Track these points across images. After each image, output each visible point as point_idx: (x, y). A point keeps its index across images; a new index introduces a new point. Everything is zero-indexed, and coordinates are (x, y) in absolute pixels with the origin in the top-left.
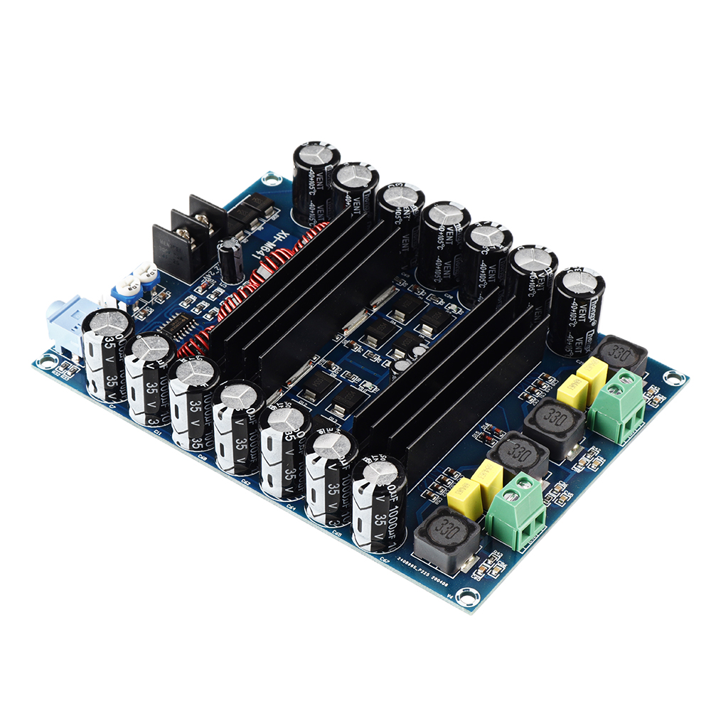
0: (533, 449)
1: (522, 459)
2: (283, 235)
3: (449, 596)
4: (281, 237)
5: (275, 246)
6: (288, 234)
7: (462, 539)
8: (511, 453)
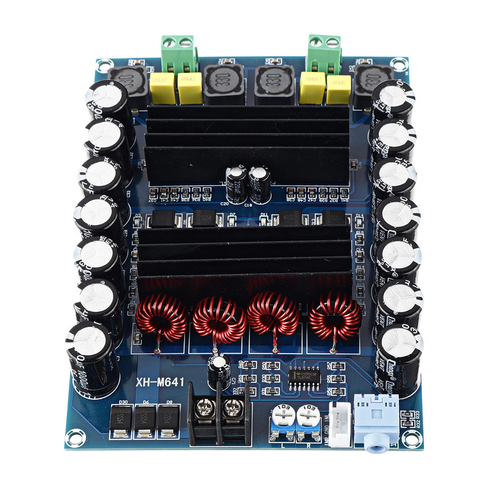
1: (278, 76)
2: (142, 382)
4: (145, 382)
5: (159, 379)
6: (138, 379)
7: (374, 69)
8: (277, 84)
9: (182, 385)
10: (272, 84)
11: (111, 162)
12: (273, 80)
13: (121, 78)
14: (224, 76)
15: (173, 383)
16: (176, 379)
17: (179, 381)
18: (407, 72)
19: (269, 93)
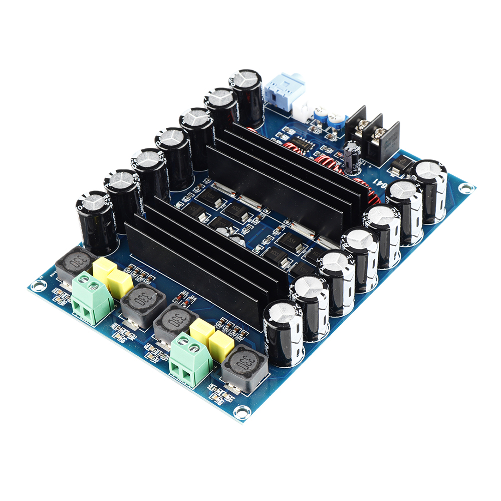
0: (147, 306)
3: (42, 277)
9: (377, 180)
10: (147, 297)
11: (321, 265)
12: (144, 299)
13: (246, 368)
14: (173, 323)
15: (382, 183)
16: (377, 185)
17: (377, 182)
18: (40, 278)
19: (156, 292)
